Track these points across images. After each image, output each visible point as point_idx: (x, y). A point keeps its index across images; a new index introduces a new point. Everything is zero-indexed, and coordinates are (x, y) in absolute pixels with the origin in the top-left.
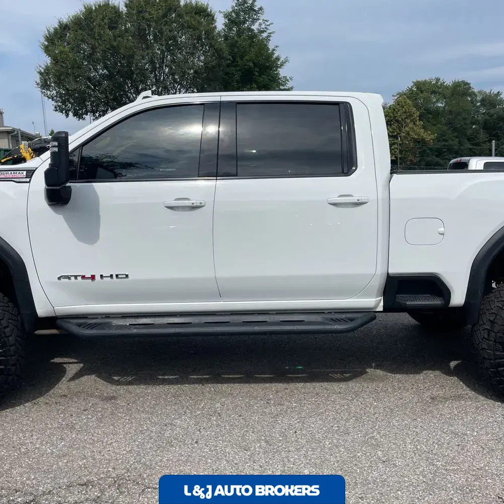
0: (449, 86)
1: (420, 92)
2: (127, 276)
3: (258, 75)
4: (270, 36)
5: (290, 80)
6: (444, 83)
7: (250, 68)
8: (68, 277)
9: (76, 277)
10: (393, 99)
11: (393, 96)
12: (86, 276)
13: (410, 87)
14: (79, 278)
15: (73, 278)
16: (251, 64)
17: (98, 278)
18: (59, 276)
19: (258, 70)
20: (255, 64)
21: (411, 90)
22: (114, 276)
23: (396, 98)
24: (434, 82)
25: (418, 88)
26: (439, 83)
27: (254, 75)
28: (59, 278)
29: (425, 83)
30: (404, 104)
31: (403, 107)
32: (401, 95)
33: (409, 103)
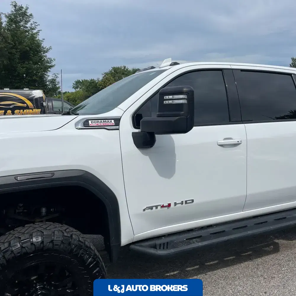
0: (131, 71)
1: (116, 73)
2: (193, 201)
3: (33, 55)
4: (39, 32)
5: (53, 61)
6: (128, 69)
7: (27, 51)
8: (151, 208)
9: (156, 207)
10: (102, 76)
11: (102, 74)
12: (164, 205)
13: (110, 70)
14: (159, 207)
15: (154, 208)
16: (28, 49)
17: (172, 205)
18: (144, 208)
19: (33, 53)
20: (30, 49)
21: (111, 71)
22: (184, 203)
23: (104, 75)
24: (123, 68)
25: (115, 71)
26: (126, 69)
27: (30, 55)
28: (144, 210)
29: (118, 68)
30: (110, 80)
31: (109, 81)
32: (106, 74)
33: (112, 79)
